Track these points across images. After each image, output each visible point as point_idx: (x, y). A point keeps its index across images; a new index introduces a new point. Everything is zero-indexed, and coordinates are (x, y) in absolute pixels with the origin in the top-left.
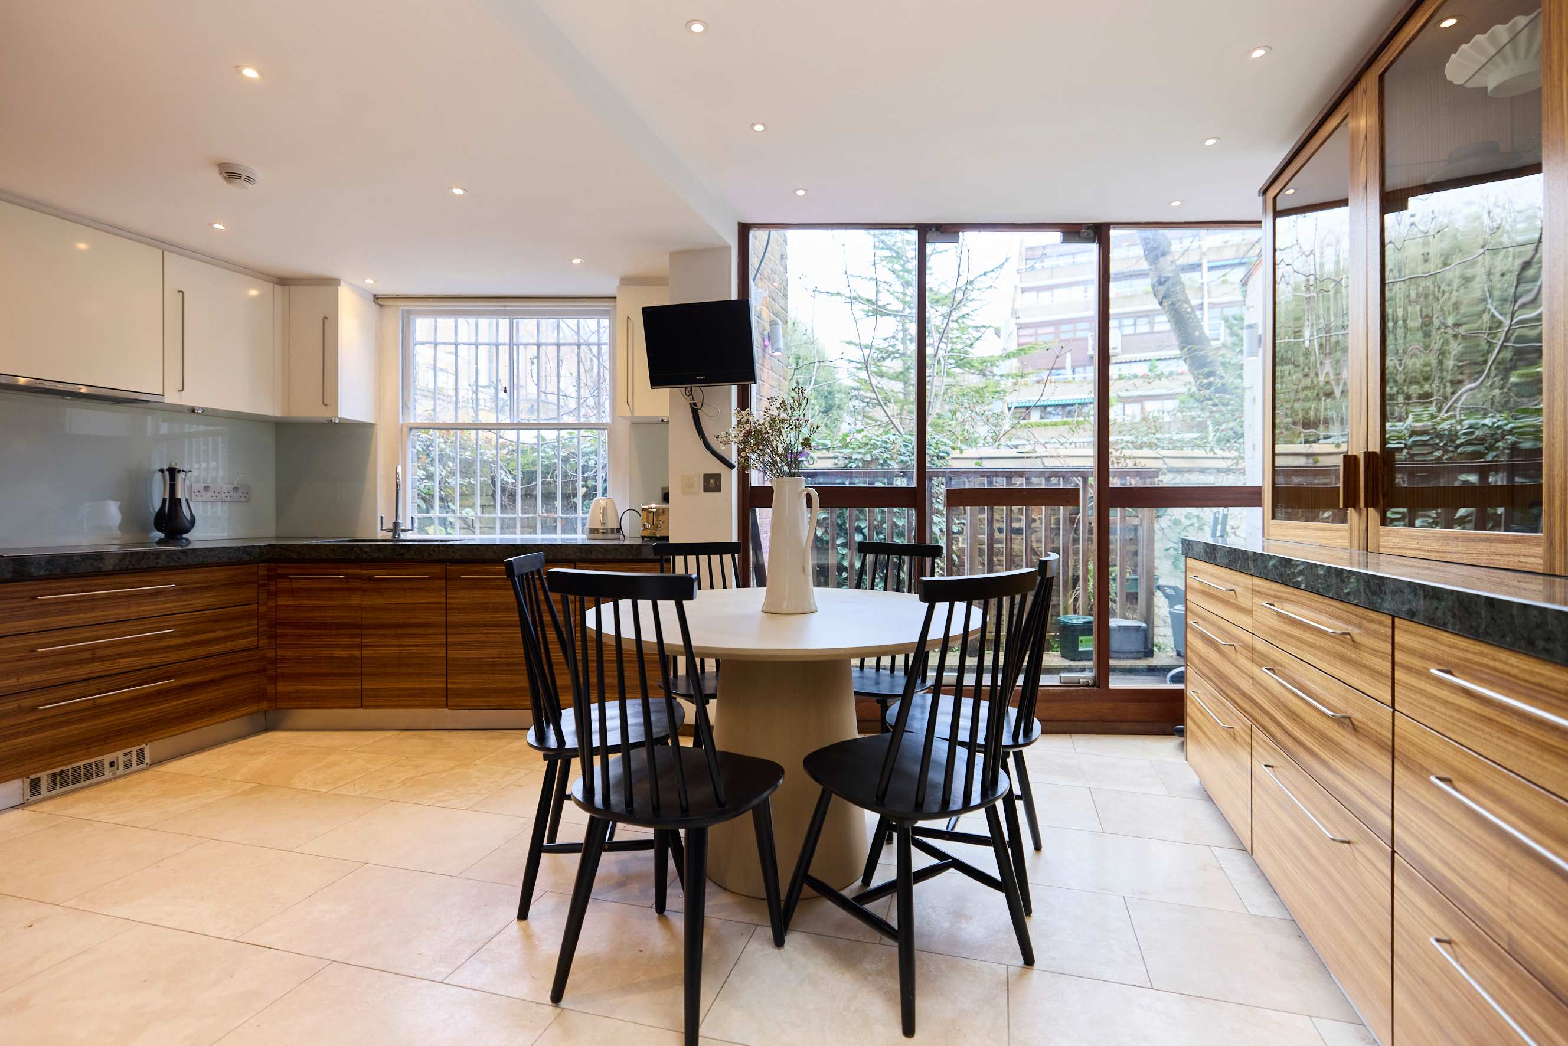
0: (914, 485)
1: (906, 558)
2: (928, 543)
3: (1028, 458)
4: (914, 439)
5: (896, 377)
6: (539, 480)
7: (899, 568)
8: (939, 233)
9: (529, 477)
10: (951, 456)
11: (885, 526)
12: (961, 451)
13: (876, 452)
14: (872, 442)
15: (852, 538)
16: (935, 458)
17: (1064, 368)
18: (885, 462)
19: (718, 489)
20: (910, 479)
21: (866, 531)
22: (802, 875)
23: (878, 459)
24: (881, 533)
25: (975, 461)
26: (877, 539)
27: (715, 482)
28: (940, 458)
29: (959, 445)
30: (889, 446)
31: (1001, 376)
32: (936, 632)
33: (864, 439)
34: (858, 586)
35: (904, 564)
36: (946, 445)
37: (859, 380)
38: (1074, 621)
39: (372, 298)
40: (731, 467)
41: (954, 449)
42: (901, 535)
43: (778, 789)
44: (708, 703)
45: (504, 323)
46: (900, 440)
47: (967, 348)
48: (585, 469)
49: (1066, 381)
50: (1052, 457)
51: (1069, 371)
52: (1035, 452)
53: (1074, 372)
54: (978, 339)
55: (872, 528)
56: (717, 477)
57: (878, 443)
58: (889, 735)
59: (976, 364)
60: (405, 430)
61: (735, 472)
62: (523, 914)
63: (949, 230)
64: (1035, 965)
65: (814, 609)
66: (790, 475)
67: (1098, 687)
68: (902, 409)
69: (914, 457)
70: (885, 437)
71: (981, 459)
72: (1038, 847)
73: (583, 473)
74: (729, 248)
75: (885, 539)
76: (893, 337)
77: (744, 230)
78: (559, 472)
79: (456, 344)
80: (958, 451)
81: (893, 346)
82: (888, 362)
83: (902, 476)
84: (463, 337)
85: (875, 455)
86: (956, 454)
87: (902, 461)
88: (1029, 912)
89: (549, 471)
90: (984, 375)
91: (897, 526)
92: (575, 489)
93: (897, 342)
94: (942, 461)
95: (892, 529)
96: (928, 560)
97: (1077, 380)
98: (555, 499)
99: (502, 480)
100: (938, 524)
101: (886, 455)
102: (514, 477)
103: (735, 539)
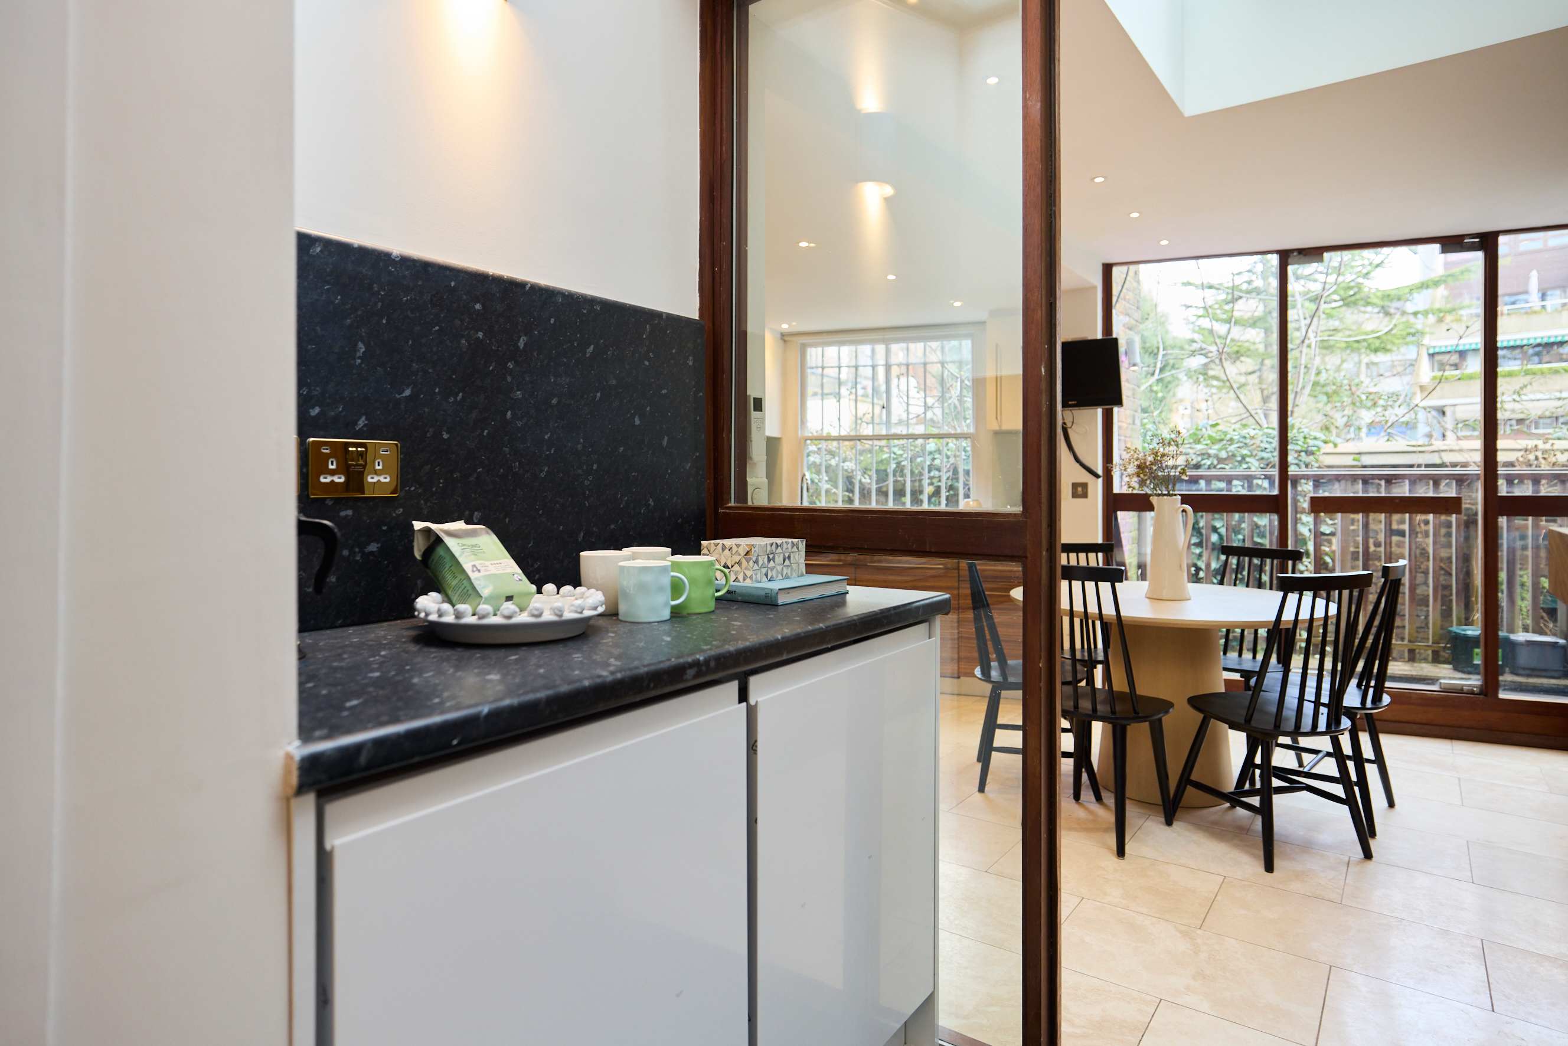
0: (1276, 492)
1: (1268, 561)
2: (1290, 548)
3: (1420, 452)
4: (1275, 433)
5: (1254, 323)
6: (891, 479)
7: (1261, 570)
8: (1301, 256)
9: (882, 475)
10: (1322, 451)
11: (1243, 525)
12: (1335, 445)
13: (1232, 448)
14: (1228, 437)
15: (1208, 538)
16: (1303, 454)
17: (1526, 292)
18: (1243, 457)
19: (1085, 495)
20: (1272, 484)
21: (1223, 531)
22: (1185, 779)
23: (1234, 455)
24: (1239, 533)
25: (1352, 457)
26: (1236, 542)
27: (1083, 490)
28: (1309, 453)
29: (1332, 439)
30: (1247, 441)
31: (1415, 314)
32: (1288, 615)
33: (1219, 433)
34: (1221, 583)
35: (1265, 565)
36: (1315, 438)
37: (1201, 330)
38: (1469, 633)
39: (779, 336)
40: (1097, 476)
41: (1325, 442)
42: (1262, 535)
43: (1169, 715)
44: (1096, 668)
45: (880, 348)
46: (1261, 433)
47: (1360, 280)
48: (931, 468)
49: (1530, 312)
50: (1451, 451)
51: (1534, 297)
52: (1431, 445)
53: (1543, 297)
54: (1378, 266)
55: (1231, 530)
56: (1085, 486)
57: (1235, 438)
58: (1251, 692)
59: (1375, 300)
60: (803, 441)
61: (1100, 480)
62: (982, 789)
63: (1313, 253)
64: (1373, 859)
65: (1188, 597)
66: (1169, 495)
67: (1486, 695)
68: (1262, 363)
69: (1276, 454)
70: (1244, 432)
71: (1360, 454)
72: (1391, 804)
73: (929, 472)
74: (1095, 288)
75: (1244, 540)
76: (1249, 271)
77: (1107, 269)
78: (907, 472)
79: (839, 367)
80: (1331, 445)
81: (1249, 282)
82: (1240, 305)
83: (1264, 479)
84: (845, 362)
85: (1231, 451)
86: (1329, 448)
87: (1262, 459)
88: (1373, 834)
89: (900, 470)
90: (1387, 314)
91: (1257, 526)
92: (921, 486)
93: (1254, 277)
94: (1311, 457)
95: (1252, 531)
96: (1290, 563)
97: (1549, 309)
98: (904, 495)
99: (860, 482)
100: (1305, 525)
101: (1245, 452)
102: (870, 477)
103: (1100, 541)
